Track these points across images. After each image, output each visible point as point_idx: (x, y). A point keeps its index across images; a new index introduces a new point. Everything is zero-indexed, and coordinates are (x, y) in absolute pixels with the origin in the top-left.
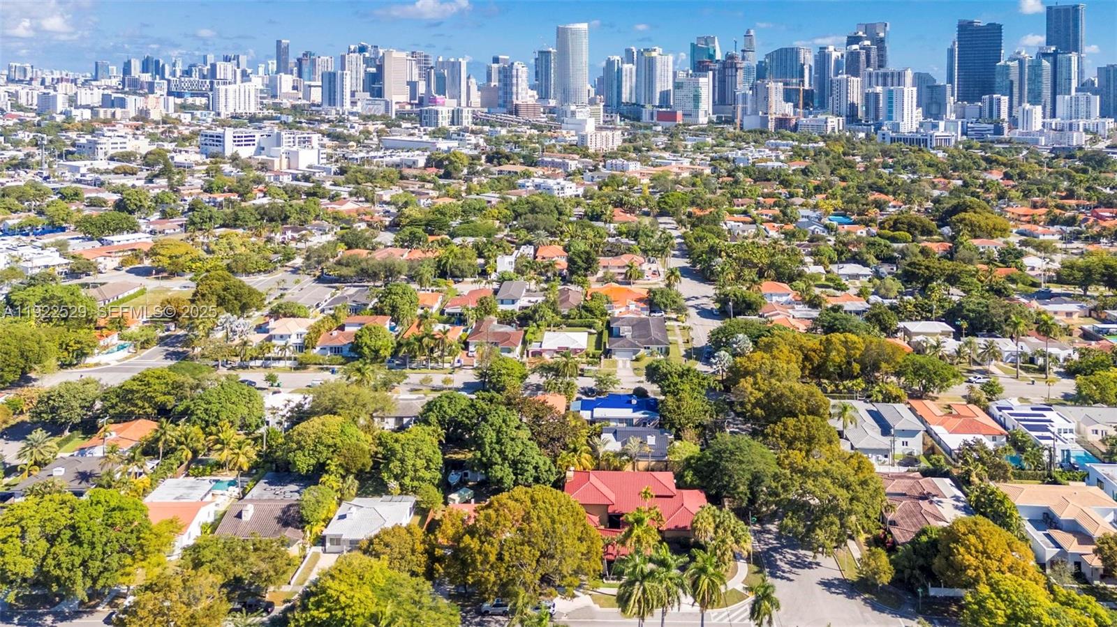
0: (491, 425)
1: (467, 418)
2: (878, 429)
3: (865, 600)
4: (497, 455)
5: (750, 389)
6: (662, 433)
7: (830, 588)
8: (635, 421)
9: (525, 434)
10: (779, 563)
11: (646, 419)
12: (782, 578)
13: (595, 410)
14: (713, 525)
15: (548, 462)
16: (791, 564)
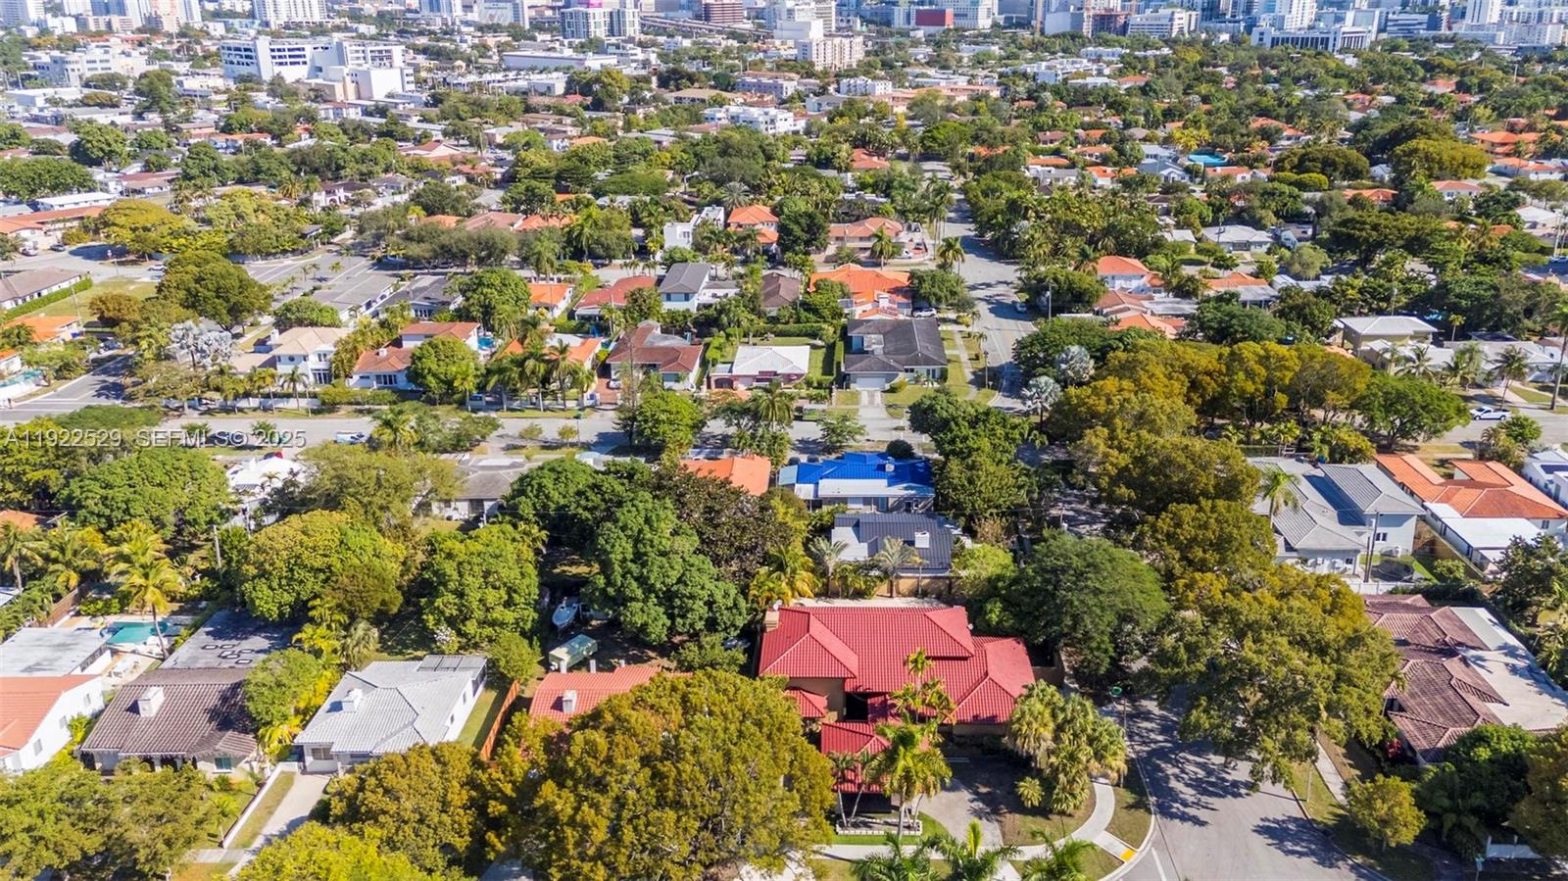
0: (624, 529)
2: (1333, 513)
3: (1354, 868)
4: (635, 585)
5: (1102, 448)
6: (941, 525)
7: (1281, 841)
8: (891, 501)
9: (687, 543)
10: (1173, 783)
11: (910, 497)
12: (1184, 817)
13: (823, 483)
15: (733, 592)
16: (1197, 785)
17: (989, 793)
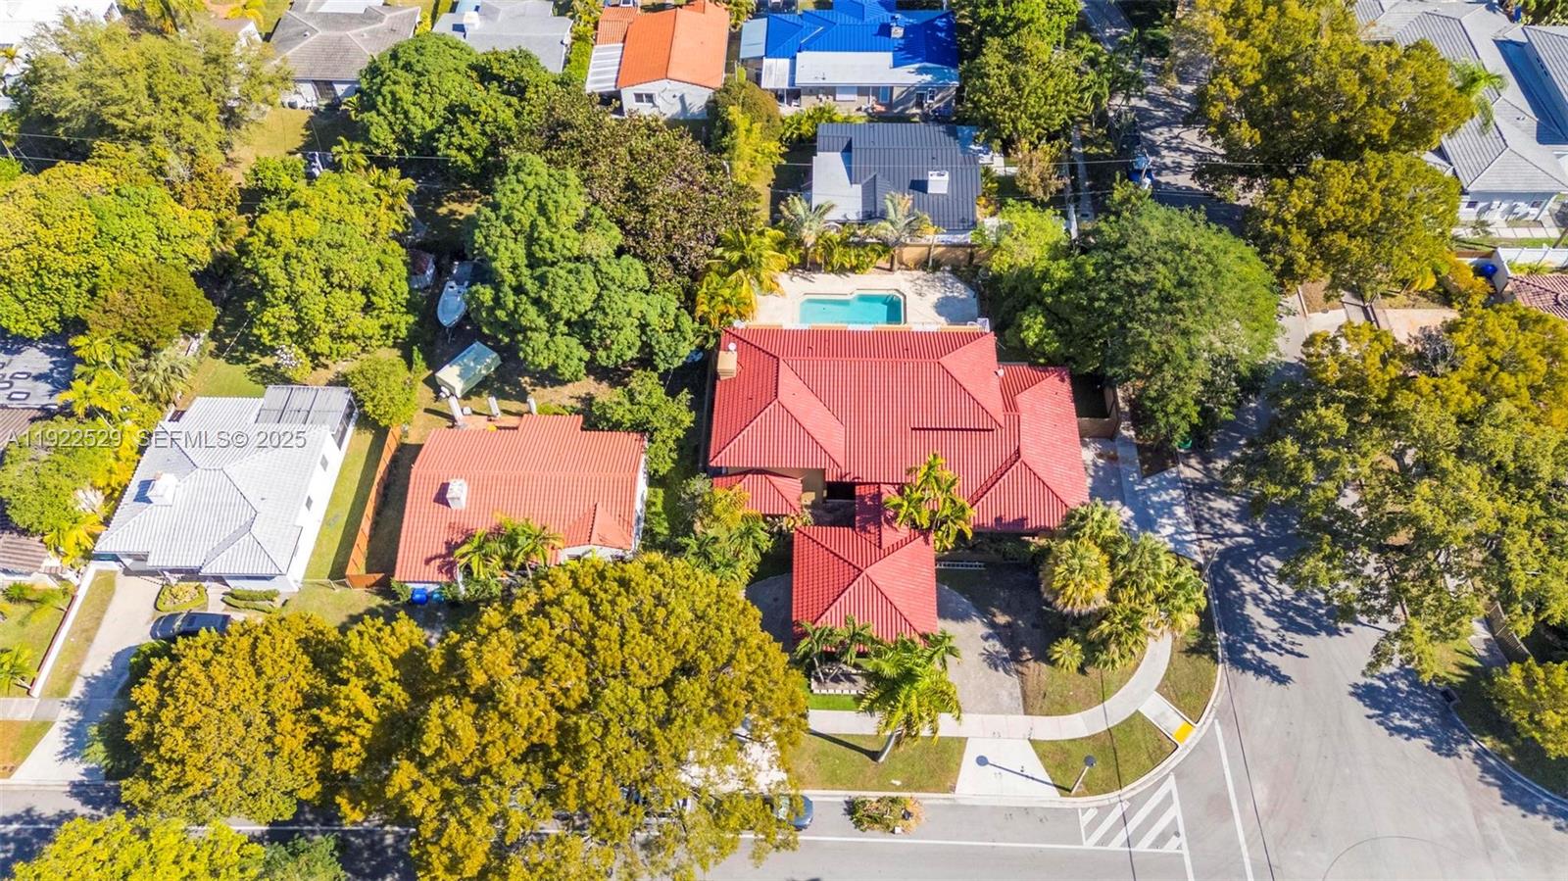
0: (509, 220)
1: (460, 148)
2: (1531, 121)
3: (1480, 755)
4: (532, 311)
5: (1223, 39)
6: (965, 149)
7: (1387, 710)
8: (896, 92)
9: (602, 241)
10: (1251, 610)
11: (924, 87)
12: (1261, 669)
13: (803, 57)
14: (1107, 579)
15: (672, 307)
16: (1284, 613)
17: (1008, 625)
